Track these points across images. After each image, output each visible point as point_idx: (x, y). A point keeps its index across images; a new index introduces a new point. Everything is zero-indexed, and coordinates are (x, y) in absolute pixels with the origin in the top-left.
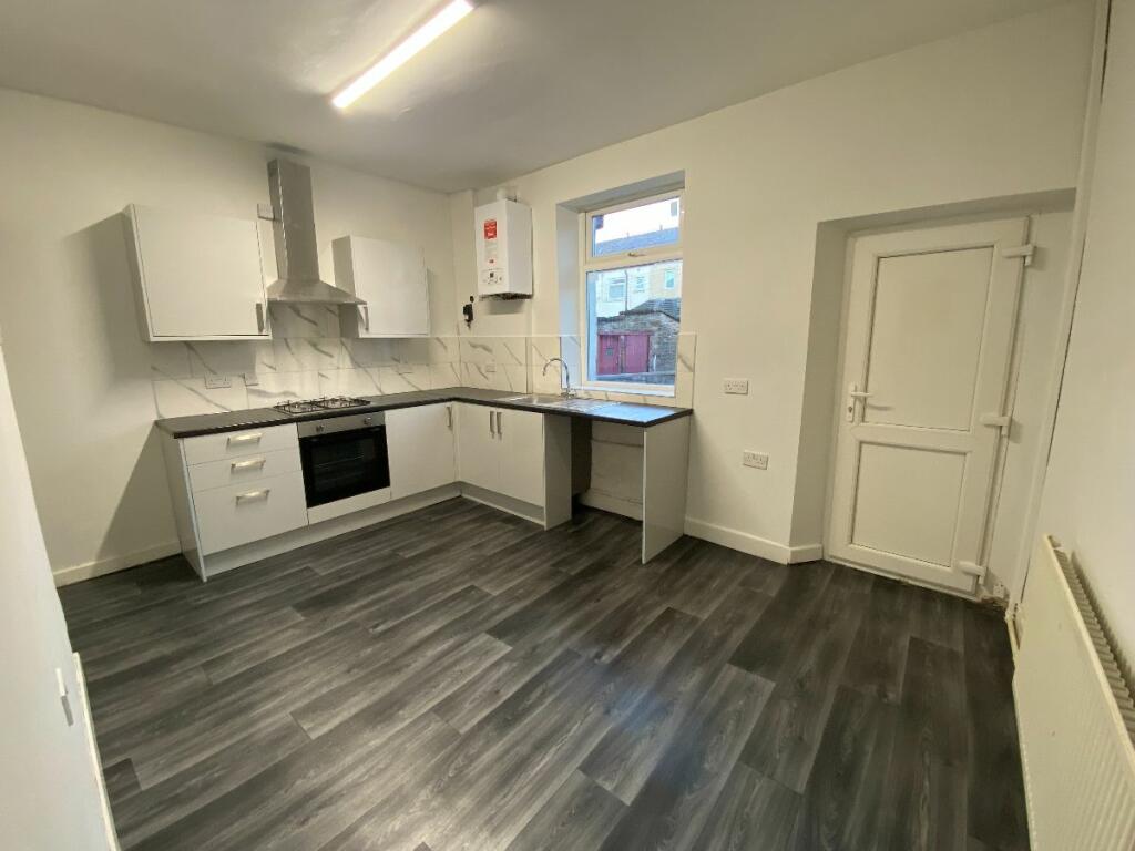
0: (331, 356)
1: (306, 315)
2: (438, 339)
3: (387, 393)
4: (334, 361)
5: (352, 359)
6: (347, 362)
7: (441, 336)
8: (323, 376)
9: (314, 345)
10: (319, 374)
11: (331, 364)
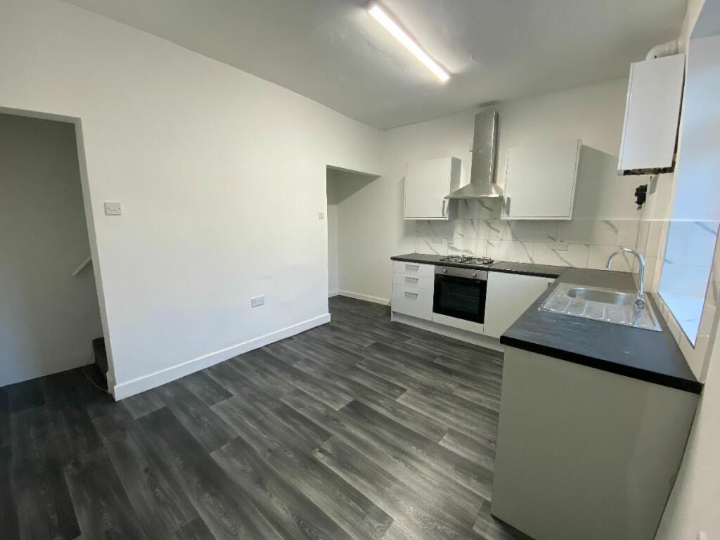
0: (498, 231)
1: (487, 205)
2: (607, 222)
3: (536, 263)
4: (500, 235)
5: (513, 234)
6: (509, 237)
7: (610, 219)
8: (490, 243)
9: (489, 224)
10: (488, 242)
11: (498, 237)
